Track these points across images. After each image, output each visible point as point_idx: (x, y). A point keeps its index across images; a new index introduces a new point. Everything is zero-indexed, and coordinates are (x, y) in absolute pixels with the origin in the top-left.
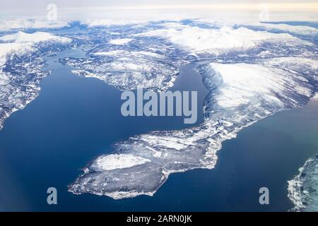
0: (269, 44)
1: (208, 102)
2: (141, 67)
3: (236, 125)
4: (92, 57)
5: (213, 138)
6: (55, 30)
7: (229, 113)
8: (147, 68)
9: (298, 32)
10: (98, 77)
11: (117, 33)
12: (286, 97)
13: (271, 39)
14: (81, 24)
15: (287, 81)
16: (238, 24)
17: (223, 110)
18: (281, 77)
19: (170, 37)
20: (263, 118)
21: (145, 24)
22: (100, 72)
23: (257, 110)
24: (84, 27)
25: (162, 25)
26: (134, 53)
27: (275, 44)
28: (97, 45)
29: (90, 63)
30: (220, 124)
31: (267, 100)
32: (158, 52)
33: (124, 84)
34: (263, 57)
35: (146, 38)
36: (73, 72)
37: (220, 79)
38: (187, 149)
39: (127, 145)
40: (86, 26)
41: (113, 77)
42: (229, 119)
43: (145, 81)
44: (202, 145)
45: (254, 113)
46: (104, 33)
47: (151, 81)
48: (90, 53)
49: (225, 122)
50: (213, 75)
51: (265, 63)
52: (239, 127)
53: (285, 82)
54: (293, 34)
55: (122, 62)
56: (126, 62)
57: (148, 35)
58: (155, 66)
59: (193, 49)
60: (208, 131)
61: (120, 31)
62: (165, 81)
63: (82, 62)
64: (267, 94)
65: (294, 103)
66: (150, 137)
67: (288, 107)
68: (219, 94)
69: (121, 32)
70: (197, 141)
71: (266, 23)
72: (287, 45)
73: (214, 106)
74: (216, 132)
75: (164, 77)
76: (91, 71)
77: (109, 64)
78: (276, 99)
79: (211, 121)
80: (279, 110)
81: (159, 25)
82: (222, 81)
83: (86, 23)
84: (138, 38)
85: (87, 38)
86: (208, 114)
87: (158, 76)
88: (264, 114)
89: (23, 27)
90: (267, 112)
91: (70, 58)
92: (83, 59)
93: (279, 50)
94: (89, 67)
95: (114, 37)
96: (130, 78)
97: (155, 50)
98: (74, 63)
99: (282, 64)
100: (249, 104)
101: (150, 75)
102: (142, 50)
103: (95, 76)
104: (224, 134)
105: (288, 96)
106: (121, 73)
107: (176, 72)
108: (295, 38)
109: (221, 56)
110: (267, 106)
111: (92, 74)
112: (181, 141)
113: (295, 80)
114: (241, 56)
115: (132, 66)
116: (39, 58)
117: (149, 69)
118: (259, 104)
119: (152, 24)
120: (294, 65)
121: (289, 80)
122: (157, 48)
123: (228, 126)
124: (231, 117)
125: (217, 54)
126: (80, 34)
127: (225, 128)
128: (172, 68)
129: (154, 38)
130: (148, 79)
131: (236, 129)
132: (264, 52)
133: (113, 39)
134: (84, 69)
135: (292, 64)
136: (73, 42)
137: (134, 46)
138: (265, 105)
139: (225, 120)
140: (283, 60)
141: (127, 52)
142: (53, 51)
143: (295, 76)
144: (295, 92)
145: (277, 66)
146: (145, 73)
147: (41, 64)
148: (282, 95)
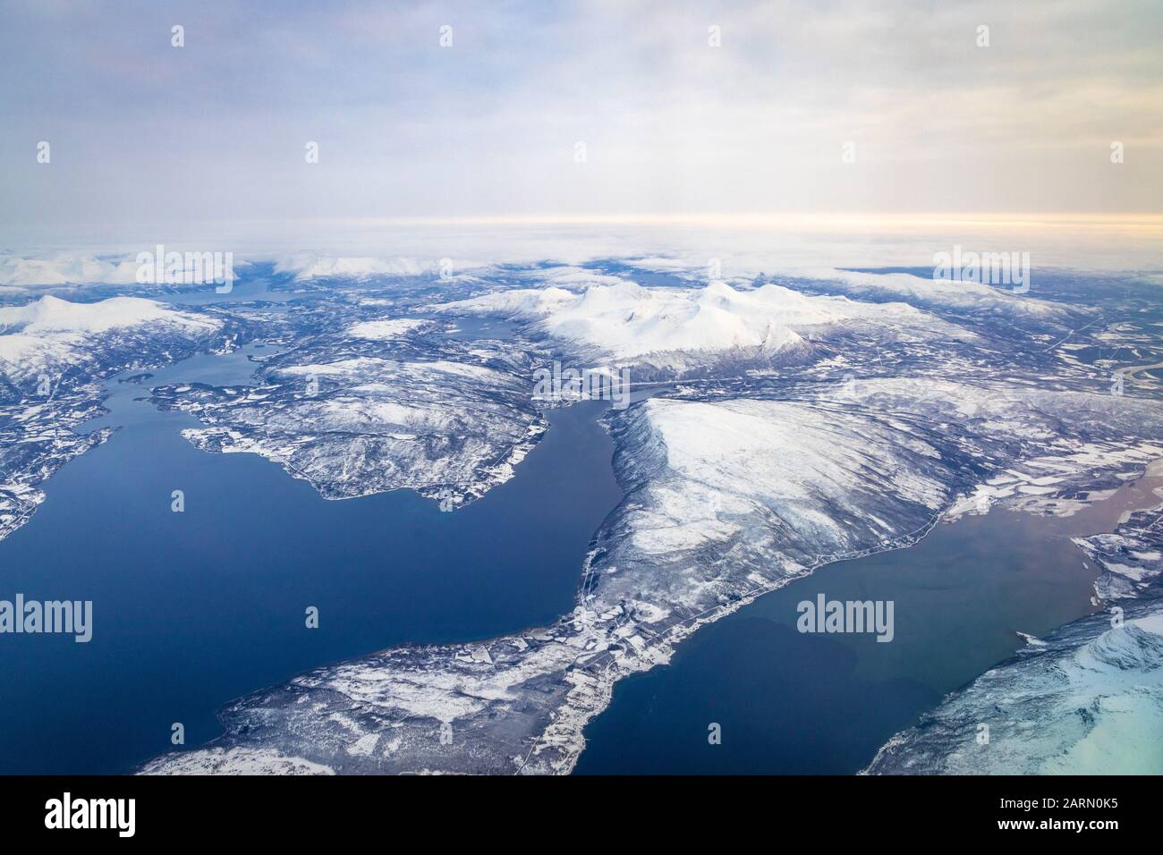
0: (849, 336)
1: (607, 537)
2: (419, 414)
3: (679, 615)
4: (271, 380)
5: (589, 669)
6: (184, 289)
7: (663, 573)
8: (439, 418)
9: (940, 300)
10: (267, 453)
11: (382, 302)
12: (859, 513)
13: (855, 320)
14: (279, 269)
15: (873, 458)
16: (770, 273)
17: (645, 563)
18: (858, 444)
19: (546, 315)
20: (773, 586)
21: (484, 273)
22: (276, 436)
23: (759, 559)
24: (283, 281)
25: (539, 273)
26: (414, 368)
27: (866, 336)
28: (304, 341)
29: (255, 405)
30: (626, 616)
31: (796, 525)
32: (493, 365)
33: (345, 477)
34: (823, 376)
35: (471, 318)
36: (187, 433)
37: (660, 453)
38: (479, 716)
39: (268, 712)
40: (292, 276)
41: (316, 452)
42: (659, 594)
43: (420, 464)
44: (539, 700)
45: (746, 570)
46: (342, 300)
47: (440, 464)
48: (270, 368)
49: (643, 606)
50: (645, 441)
51: (822, 397)
52: (688, 625)
53: (864, 461)
54: (923, 305)
55: (363, 397)
56: (379, 397)
57: (478, 308)
58: (469, 411)
59: (606, 354)
60: (578, 642)
61: (394, 295)
62: (490, 463)
63: (231, 398)
64: (797, 502)
65: (882, 530)
66: (367, 674)
67: (860, 546)
68: (646, 504)
69: (395, 298)
70: (528, 685)
71: (852, 270)
72: (903, 337)
73: (621, 548)
74: (602, 646)
75: (487, 449)
76: (247, 431)
77: (316, 406)
78: (825, 521)
79: (599, 603)
80: (834, 558)
81: (527, 274)
82: (665, 460)
83: (295, 267)
84: (446, 318)
85: (280, 318)
86: (596, 577)
87: (469, 448)
88: (780, 574)
89: (75, 279)
90: (792, 567)
91: (197, 386)
92: (237, 388)
93: (876, 354)
94: (246, 417)
95: (370, 314)
96: (373, 453)
97: (485, 355)
98: (202, 402)
99: (870, 400)
100: (735, 539)
101: (445, 441)
102: (445, 357)
103: (256, 449)
104: (631, 652)
105: (866, 508)
106: (347, 435)
107: (534, 430)
108: (928, 317)
109: (690, 375)
110: (795, 544)
111: (249, 441)
112: (470, 684)
113: (900, 453)
114: (757, 374)
115: (393, 413)
116: (86, 387)
117: (445, 423)
118: (766, 540)
119: (506, 273)
120: (906, 403)
121: (880, 454)
122: (496, 349)
123: (650, 620)
124: (667, 586)
125: (680, 368)
126: (259, 305)
127: (639, 631)
128: (526, 417)
129: (497, 318)
130: (432, 456)
131: (679, 632)
132: (827, 362)
133: (364, 319)
134: (227, 424)
135: (899, 401)
136: (226, 331)
137: (421, 346)
138: (786, 540)
139: (648, 599)
140: (876, 386)
141: (391, 365)
142: (145, 360)
143: (901, 441)
144: (892, 494)
145: (854, 408)
146: (426, 437)
147: (84, 407)
148: (848, 507)
